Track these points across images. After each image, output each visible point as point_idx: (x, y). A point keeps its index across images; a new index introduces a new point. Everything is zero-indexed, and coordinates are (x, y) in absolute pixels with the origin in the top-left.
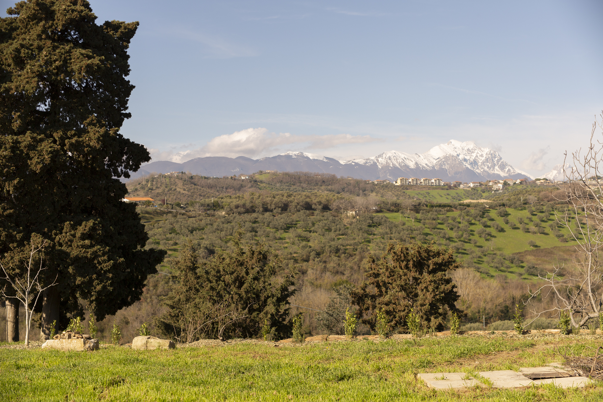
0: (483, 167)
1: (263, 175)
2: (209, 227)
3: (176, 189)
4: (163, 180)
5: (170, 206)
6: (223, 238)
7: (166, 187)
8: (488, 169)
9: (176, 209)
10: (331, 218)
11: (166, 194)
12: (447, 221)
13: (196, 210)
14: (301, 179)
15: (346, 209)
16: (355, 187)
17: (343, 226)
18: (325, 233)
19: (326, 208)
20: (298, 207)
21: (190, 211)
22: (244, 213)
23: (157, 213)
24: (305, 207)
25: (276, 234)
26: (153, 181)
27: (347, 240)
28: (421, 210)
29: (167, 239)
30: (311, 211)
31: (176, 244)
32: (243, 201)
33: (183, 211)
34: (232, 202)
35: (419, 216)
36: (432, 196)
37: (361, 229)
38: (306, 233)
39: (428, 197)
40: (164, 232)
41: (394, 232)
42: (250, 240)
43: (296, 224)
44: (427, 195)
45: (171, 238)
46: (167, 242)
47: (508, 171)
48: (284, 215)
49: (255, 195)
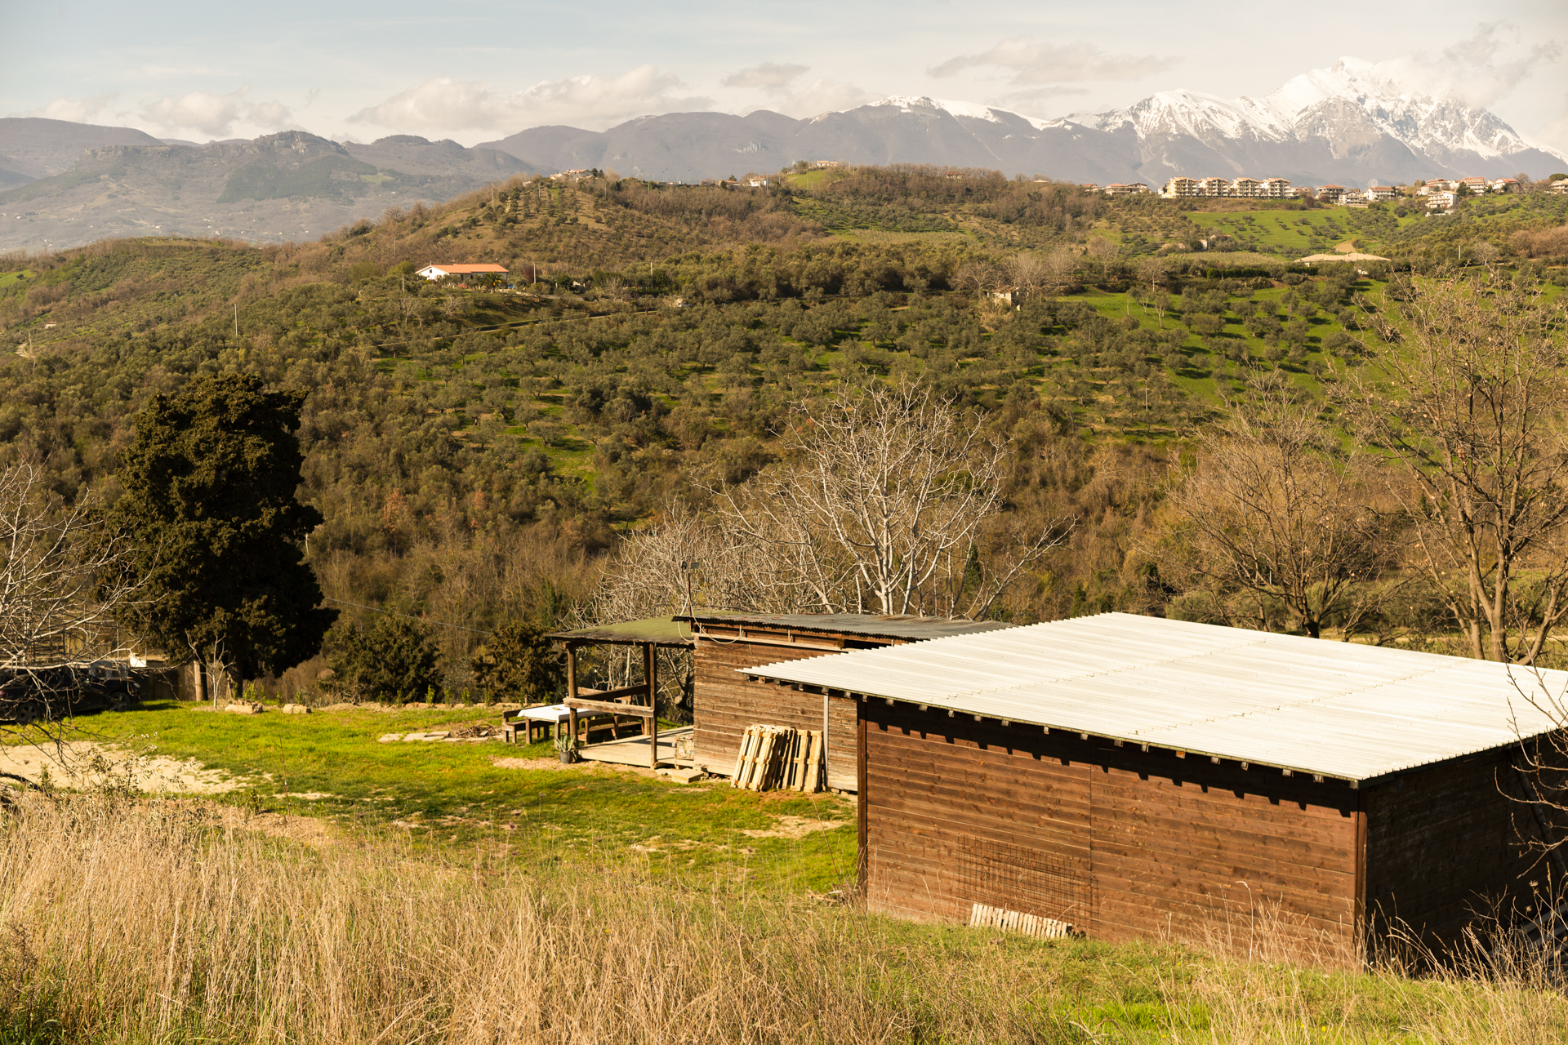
0: (1431, 131)
1: (809, 174)
2: (640, 338)
3: (576, 220)
4: (544, 193)
5: (545, 287)
6: (674, 366)
7: (552, 214)
8: (1443, 139)
9: (560, 295)
10: (947, 312)
11: (551, 234)
12: (1252, 314)
13: (611, 296)
14: (909, 185)
15: (989, 287)
16: (1052, 205)
17: (976, 331)
18: (930, 350)
19: (938, 284)
20: (868, 282)
21: (596, 298)
22: (729, 302)
23: (514, 306)
24: (885, 284)
25: (806, 356)
26: (518, 198)
27: (985, 368)
28: (1185, 285)
29: (537, 373)
30: (900, 294)
31: (558, 384)
32: (729, 270)
33: (580, 299)
34: (701, 273)
35: (1178, 301)
36: (1261, 227)
37: (1022, 340)
38: (881, 351)
39: (1249, 231)
40: (529, 355)
41: (1105, 347)
42: (741, 372)
43: (858, 329)
44: (1246, 226)
45: (547, 369)
46: (537, 379)
47: (1500, 144)
48: (829, 304)
49: (760, 253)
